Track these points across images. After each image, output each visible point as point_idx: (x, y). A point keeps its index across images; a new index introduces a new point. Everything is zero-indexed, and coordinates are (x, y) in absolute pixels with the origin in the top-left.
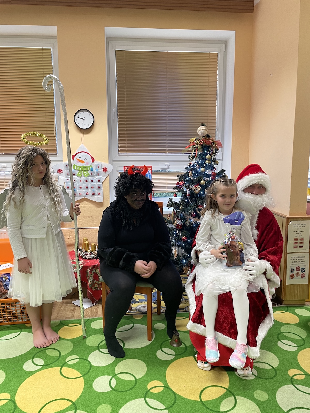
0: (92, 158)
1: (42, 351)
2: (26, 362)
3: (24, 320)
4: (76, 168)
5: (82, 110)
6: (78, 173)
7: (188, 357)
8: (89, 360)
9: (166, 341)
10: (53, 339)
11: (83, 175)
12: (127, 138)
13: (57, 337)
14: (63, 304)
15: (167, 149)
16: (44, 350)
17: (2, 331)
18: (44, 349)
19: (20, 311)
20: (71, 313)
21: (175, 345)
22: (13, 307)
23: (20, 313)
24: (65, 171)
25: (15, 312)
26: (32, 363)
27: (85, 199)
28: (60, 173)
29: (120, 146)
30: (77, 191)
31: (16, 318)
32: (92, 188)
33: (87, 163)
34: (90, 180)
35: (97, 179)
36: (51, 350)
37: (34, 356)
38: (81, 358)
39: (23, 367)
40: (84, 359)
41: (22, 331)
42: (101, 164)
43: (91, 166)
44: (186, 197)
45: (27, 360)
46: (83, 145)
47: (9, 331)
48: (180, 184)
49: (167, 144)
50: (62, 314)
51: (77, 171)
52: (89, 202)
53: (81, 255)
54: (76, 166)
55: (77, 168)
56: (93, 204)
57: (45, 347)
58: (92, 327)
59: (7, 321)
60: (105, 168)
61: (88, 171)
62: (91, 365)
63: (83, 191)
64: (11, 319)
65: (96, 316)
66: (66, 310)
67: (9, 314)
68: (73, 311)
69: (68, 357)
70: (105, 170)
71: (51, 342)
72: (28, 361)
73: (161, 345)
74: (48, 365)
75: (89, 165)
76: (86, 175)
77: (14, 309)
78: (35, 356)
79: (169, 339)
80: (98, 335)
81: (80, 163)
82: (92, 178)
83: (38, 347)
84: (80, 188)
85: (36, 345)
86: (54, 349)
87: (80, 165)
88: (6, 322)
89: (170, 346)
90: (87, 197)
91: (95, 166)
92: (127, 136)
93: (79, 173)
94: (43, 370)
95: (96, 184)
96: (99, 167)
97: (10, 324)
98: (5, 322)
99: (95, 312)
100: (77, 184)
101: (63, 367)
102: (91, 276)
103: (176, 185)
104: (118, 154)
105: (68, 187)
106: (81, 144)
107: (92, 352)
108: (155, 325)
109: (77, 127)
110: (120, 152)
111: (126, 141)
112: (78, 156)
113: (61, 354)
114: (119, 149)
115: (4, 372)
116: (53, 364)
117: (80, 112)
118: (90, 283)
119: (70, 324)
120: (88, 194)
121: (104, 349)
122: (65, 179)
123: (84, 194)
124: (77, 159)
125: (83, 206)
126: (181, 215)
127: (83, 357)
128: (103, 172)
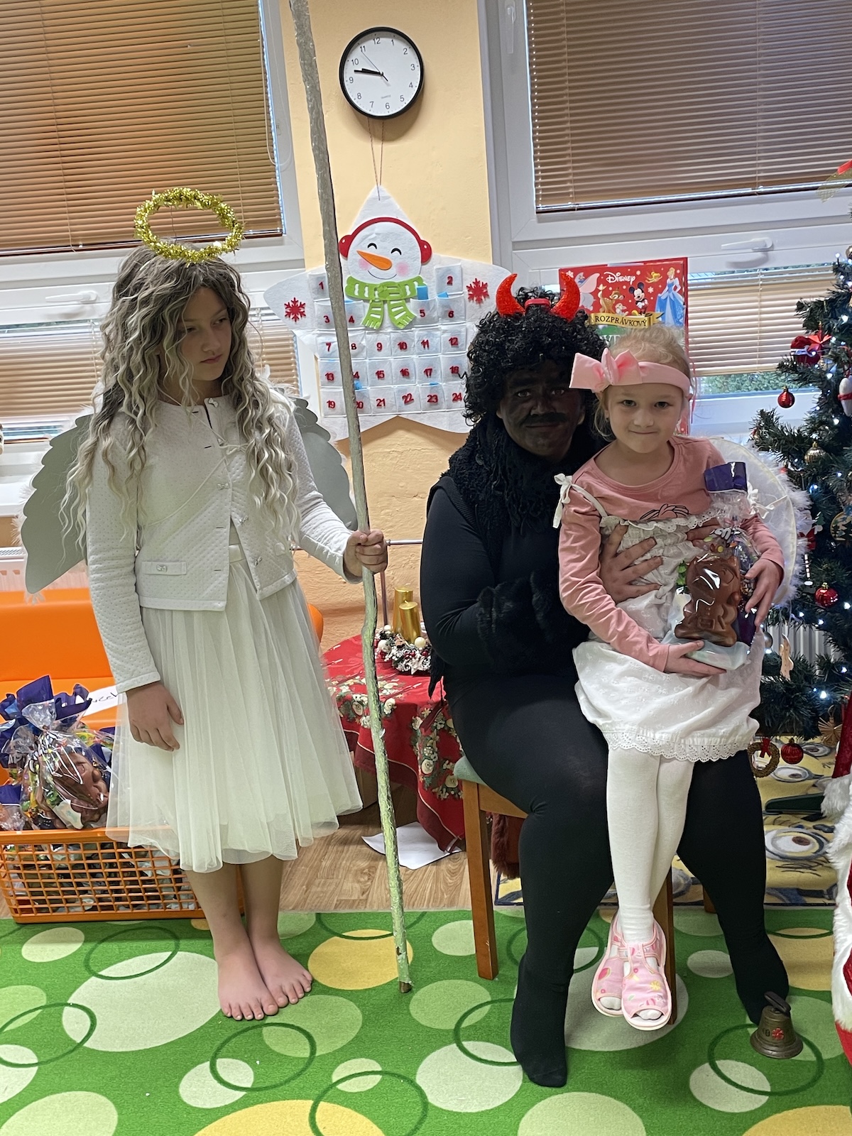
0: (422, 243)
1: (246, 1034)
2: (189, 1070)
3: (185, 906)
4: (356, 294)
5: (373, 34)
6: (367, 310)
7: (828, 1107)
8: (418, 1081)
9: (737, 1028)
10: (287, 989)
11: (387, 322)
12: (573, 135)
13: (302, 979)
14: (329, 844)
15: (760, 171)
16: (254, 1027)
17: (112, 941)
18: (255, 1023)
19: (168, 873)
20: (357, 885)
21: (772, 1051)
22: (144, 856)
23: (169, 881)
24: (316, 308)
25: (153, 875)
26: (212, 1078)
27: (399, 424)
28: (296, 319)
29: (543, 177)
30: (369, 388)
31: (157, 898)
32: (428, 372)
33: (403, 269)
34: (416, 340)
35: (445, 335)
36: (280, 1028)
37: (219, 1050)
38: (388, 1070)
39: (181, 1091)
40: (399, 1076)
41: (181, 946)
42: (458, 269)
43: (419, 280)
44: (835, 406)
45: (195, 1064)
46: (381, 187)
47: (135, 944)
48: (809, 342)
49: (760, 144)
50: (324, 884)
51: (361, 305)
52: (416, 434)
53: (387, 658)
54: (358, 282)
55: (362, 291)
56: (433, 442)
57: (259, 1016)
58: (436, 946)
59: (128, 907)
60: (477, 283)
61: (407, 300)
62: (426, 1104)
63: (392, 389)
64: (141, 898)
65: (452, 903)
66: (341, 871)
67: (133, 883)
68: (366, 878)
69: (343, 1062)
70: (478, 291)
71: (282, 1001)
72: (198, 1067)
73: (714, 1044)
74: (266, 1088)
75: (412, 276)
76: (401, 321)
77: (146, 864)
78: (224, 1050)
79: (749, 1021)
80: (459, 981)
81: (373, 268)
82: (425, 333)
83: (232, 1017)
84: (380, 374)
85: (227, 1005)
86: (292, 1026)
87: (375, 277)
88: (122, 910)
89: (753, 1052)
90: (409, 413)
91: (435, 279)
92: (572, 128)
93: (370, 312)
94: (250, 1109)
95: (441, 356)
96: (450, 283)
97: (139, 917)
98: (121, 908)
99: (449, 885)
100: (367, 360)
101: (321, 1102)
102: (428, 745)
103: (792, 350)
104: (537, 213)
105: (330, 377)
106: (376, 186)
107: (433, 1052)
108: (689, 958)
109: (355, 113)
110: (543, 202)
111: (569, 151)
112: (363, 239)
113: (317, 1047)
114: (537, 191)
115: (114, 1103)
116: (287, 1085)
117: (362, 43)
118: (425, 773)
119: (353, 930)
120: (412, 400)
121: (481, 1043)
122: (316, 341)
123: (393, 400)
124: (358, 252)
125: (393, 449)
126: (811, 487)
127: (398, 1067)
128: (470, 301)
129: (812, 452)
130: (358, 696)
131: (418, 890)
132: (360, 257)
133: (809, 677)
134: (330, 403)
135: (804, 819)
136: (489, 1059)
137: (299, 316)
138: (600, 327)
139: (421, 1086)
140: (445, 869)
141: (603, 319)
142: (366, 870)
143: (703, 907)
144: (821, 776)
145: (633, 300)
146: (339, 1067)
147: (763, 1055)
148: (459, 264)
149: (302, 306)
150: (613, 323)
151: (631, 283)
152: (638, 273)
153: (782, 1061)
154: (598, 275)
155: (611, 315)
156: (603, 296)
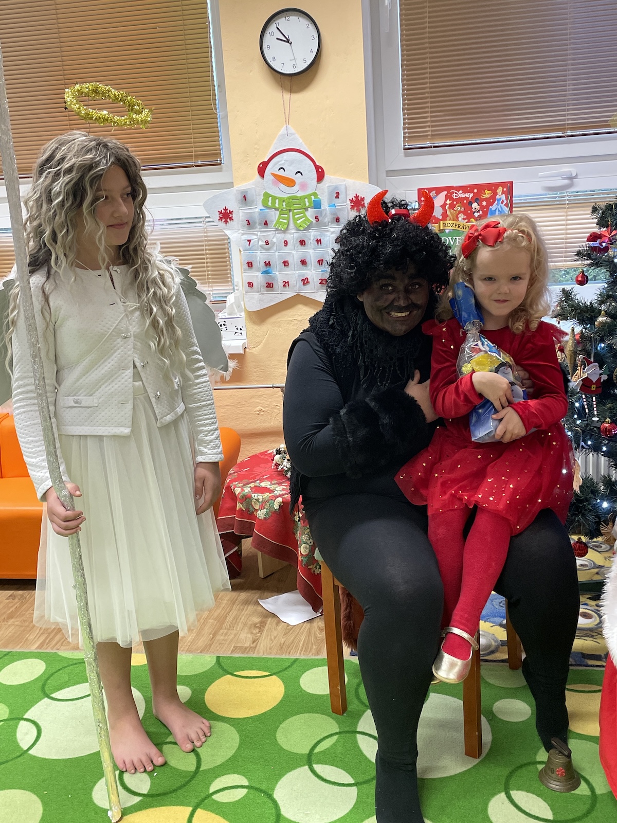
0: (317, 167)
4: (270, 204)
5: (284, 13)
6: (277, 218)
8: (276, 795)
9: (528, 764)
11: (292, 225)
12: (431, 92)
15: (568, 120)
20: (250, 636)
21: (555, 785)
24: (241, 214)
27: (299, 300)
28: (226, 222)
29: (409, 124)
30: (278, 273)
32: (321, 262)
33: (304, 186)
34: (312, 238)
35: (333, 235)
38: (253, 785)
39: (93, 793)
40: (262, 791)
42: (344, 187)
43: (315, 194)
46: (289, 126)
48: (601, 236)
51: (273, 213)
52: (311, 307)
53: (280, 468)
54: (271, 196)
55: (274, 202)
58: (302, 685)
60: (357, 197)
61: (306, 209)
62: (278, 815)
65: (318, 653)
66: (240, 624)
68: (257, 630)
70: (357, 203)
73: (510, 776)
74: (159, 795)
75: (309, 192)
76: (302, 224)
80: (316, 715)
81: (282, 185)
82: (319, 233)
84: (286, 263)
87: (284, 191)
89: (539, 785)
90: (307, 292)
91: (326, 194)
92: (431, 88)
93: (279, 218)
94: (144, 812)
95: (330, 250)
96: (337, 197)
99: (318, 639)
100: (277, 253)
101: (198, 809)
102: (306, 533)
103: (588, 243)
104: (404, 149)
105: (250, 265)
106: (285, 126)
107: (290, 771)
108: (495, 705)
109: (271, 72)
110: (408, 142)
111: (429, 105)
112: (276, 164)
113: (202, 763)
114: (405, 133)
115: (42, 801)
116: (175, 793)
117: (277, 20)
118: (303, 554)
119: (242, 670)
120: (308, 282)
121: (327, 766)
122: (241, 239)
123: (295, 282)
124: (272, 174)
125: (294, 318)
126: (599, 345)
127: (261, 782)
128: (351, 210)
129: (601, 319)
130: (256, 495)
131: (295, 640)
132: (273, 178)
133: (594, 492)
134: (249, 283)
135: (589, 598)
136: (332, 780)
137: (229, 220)
138: (447, 231)
139: (277, 800)
140: (316, 627)
141: (449, 225)
142: (258, 625)
143: (508, 664)
144: (602, 566)
145: (471, 211)
146: (216, 781)
147: (548, 787)
148: (345, 183)
149: (231, 212)
150: (456, 228)
151: (470, 198)
152: (476, 191)
153: (563, 793)
154: (446, 192)
155: (455, 222)
156: (450, 208)
